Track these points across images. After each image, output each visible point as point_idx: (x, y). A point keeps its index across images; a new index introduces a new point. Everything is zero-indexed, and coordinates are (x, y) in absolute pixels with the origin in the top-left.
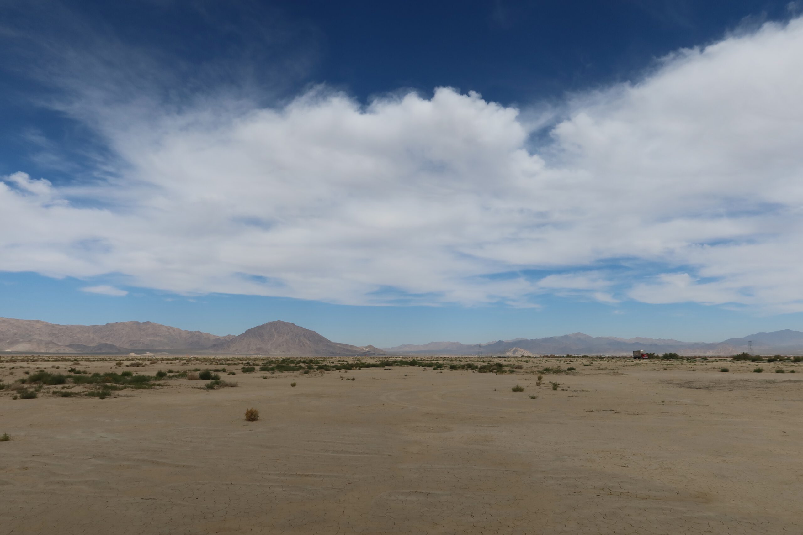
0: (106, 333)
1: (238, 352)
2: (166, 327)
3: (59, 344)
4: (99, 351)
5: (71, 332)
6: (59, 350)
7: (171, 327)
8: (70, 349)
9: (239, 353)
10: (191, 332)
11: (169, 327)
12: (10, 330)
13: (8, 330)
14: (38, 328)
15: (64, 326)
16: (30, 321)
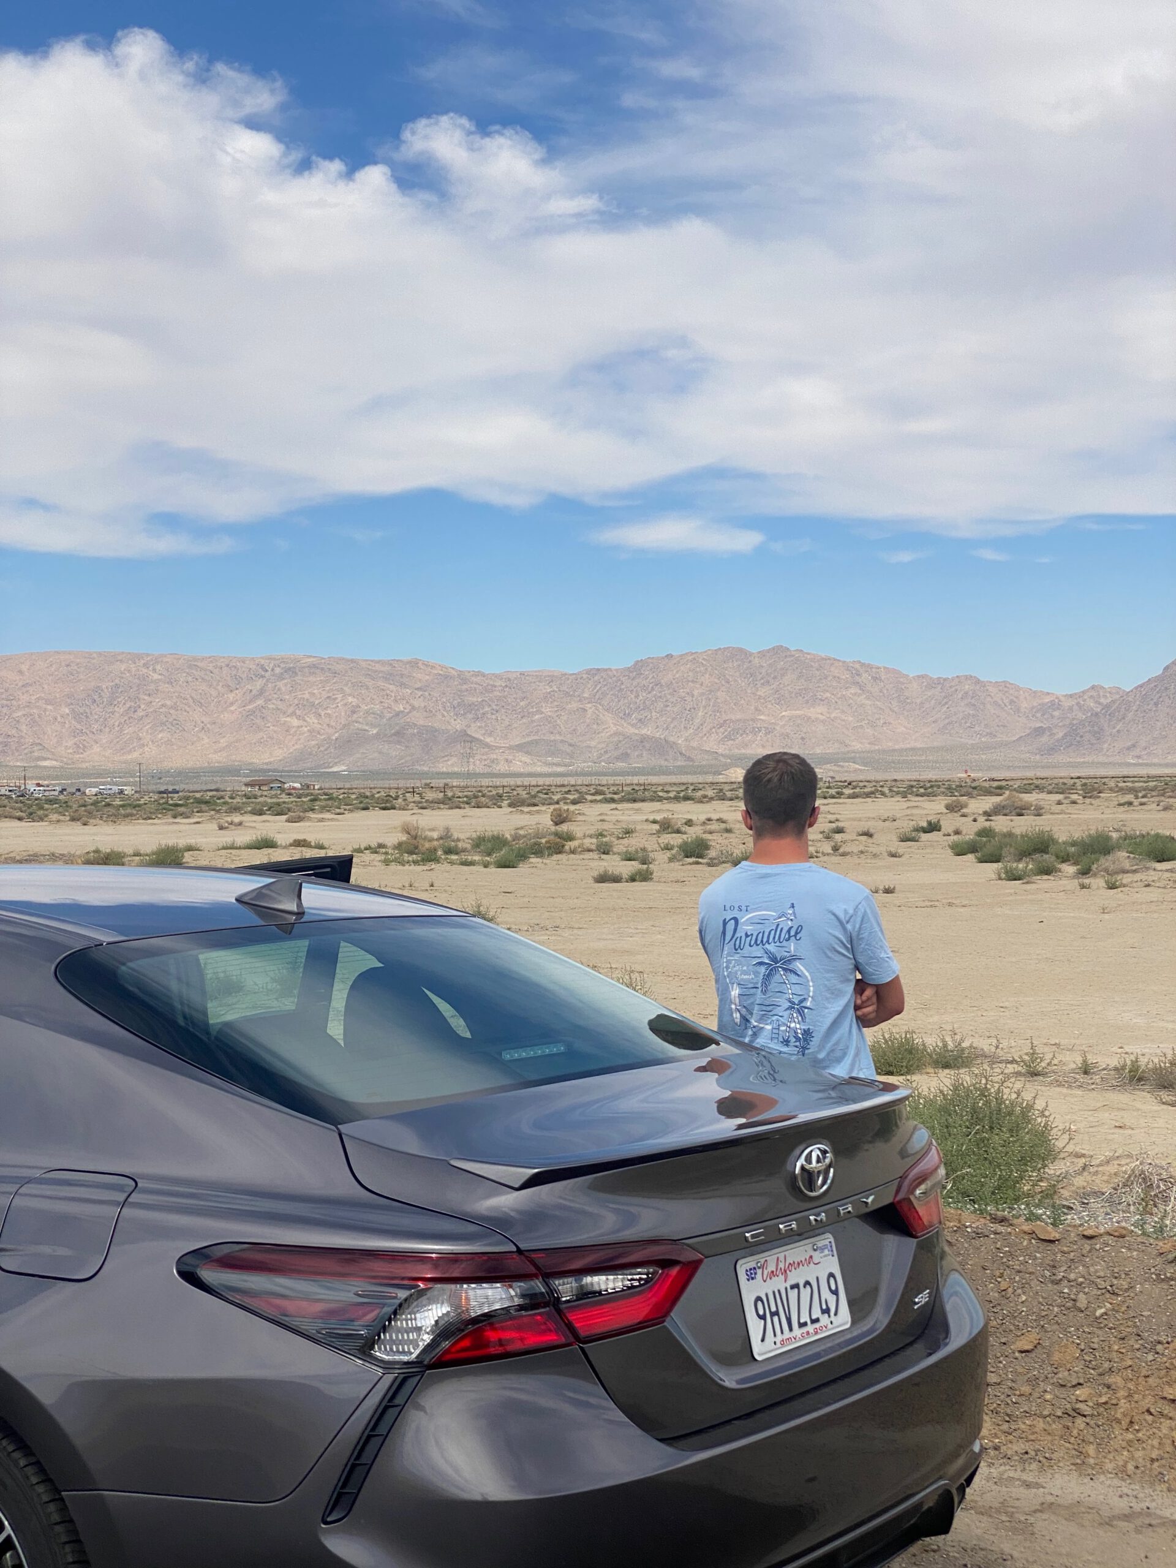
0: (637, 697)
1: (1139, 757)
2: (847, 667)
3: (488, 740)
4: (621, 765)
5: (523, 699)
6: (493, 762)
7: (863, 665)
8: (526, 759)
9: (1140, 761)
10: (941, 682)
11: (857, 666)
12: (336, 698)
13: (329, 697)
14: (417, 689)
15: (496, 676)
16: (390, 663)
